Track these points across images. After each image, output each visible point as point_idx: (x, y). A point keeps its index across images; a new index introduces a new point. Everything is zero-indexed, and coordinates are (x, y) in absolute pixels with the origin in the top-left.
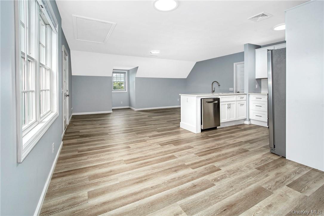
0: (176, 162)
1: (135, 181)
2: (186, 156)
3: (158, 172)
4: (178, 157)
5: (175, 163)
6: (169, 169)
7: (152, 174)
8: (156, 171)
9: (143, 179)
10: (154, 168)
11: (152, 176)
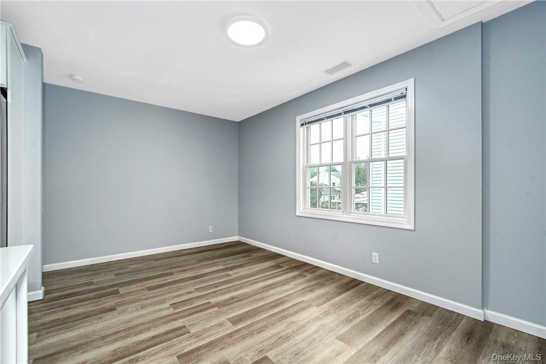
0: (230, 311)
1: (276, 286)
2: (208, 326)
3: (255, 295)
4: (227, 321)
5: (232, 309)
6: (242, 300)
7: (262, 292)
8: (258, 296)
9: (268, 288)
10: (262, 299)
11: (261, 291)
